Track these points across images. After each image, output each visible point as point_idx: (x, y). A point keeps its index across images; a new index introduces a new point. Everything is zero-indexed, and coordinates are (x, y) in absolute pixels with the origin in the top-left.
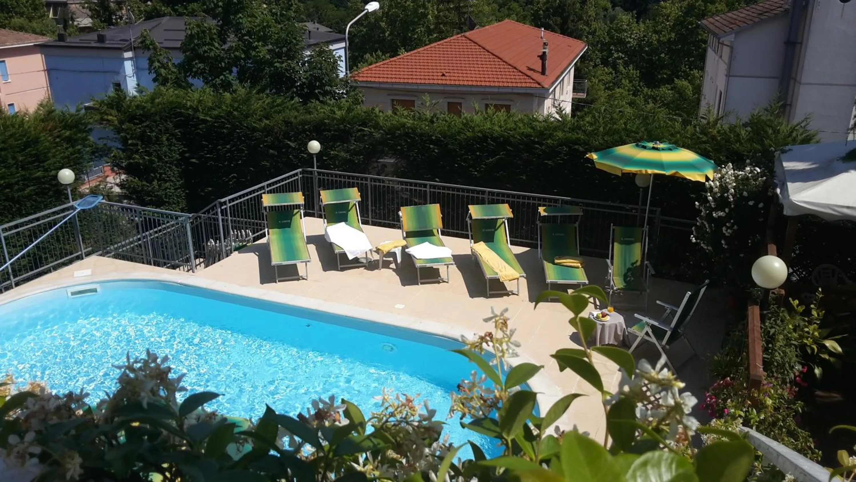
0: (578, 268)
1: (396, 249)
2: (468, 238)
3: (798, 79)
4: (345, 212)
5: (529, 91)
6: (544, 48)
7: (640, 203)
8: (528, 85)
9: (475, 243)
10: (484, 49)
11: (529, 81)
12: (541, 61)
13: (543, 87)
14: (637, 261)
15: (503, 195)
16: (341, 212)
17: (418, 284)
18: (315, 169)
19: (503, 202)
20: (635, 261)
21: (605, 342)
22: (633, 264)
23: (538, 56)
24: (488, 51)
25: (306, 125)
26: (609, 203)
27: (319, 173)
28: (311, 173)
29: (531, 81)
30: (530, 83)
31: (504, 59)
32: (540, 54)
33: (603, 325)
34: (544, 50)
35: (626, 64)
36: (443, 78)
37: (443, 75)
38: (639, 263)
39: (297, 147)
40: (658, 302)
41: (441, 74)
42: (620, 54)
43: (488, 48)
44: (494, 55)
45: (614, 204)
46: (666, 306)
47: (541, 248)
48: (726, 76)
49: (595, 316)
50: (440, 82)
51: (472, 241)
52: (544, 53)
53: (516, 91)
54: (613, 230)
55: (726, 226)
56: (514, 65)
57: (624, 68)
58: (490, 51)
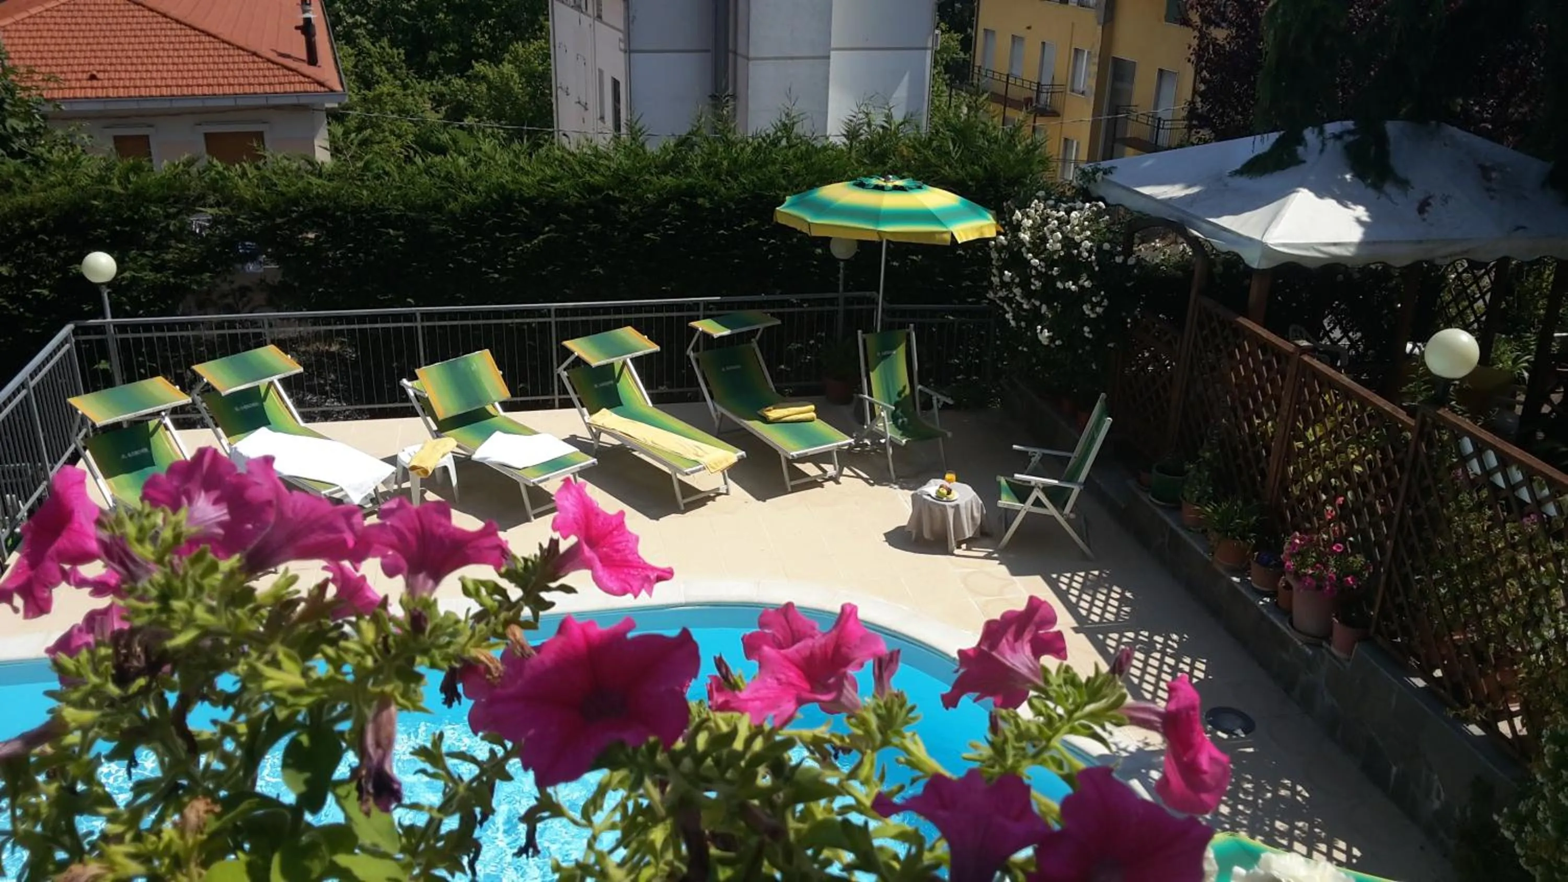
0: (811, 420)
1: (445, 459)
2: (573, 406)
3: (741, 50)
4: (255, 404)
5: (303, 100)
6: (304, 12)
7: (841, 288)
8: (298, 88)
9: (591, 413)
10: (165, 16)
11: (297, 79)
12: (303, 38)
13: (332, 91)
14: (905, 387)
15: (617, 310)
16: (246, 407)
17: (528, 520)
18: (109, 320)
19: (619, 324)
20: (901, 388)
21: (964, 535)
22: (899, 394)
23: (297, 28)
24: (178, 21)
25: (31, 217)
26: (763, 297)
27: (121, 328)
28: (100, 329)
29: (302, 79)
30: (301, 82)
31: (221, 36)
32: (301, 23)
33: (957, 508)
34: (307, 15)
35: (375, 37)
36: (95, 83)
37: (93, 77)
38: (908, 391)
39: (14, 273)
40: (1015, 447)
41: (85, 76)
42: (358, 17)
43: (174, 13)
44: (195, 29)
45: (771, 298)
46: (1030, 450)
47: (712, 398)
48: (625, 52)
49: (934, 495)
50: (90, 93)
51: (585, 410)
52: (308, 21)
53: (273, 101)
54: (864, 341)
55: (1091, 302)
56: (253, 49)
57: (373, 44)
58: (181, 19)
